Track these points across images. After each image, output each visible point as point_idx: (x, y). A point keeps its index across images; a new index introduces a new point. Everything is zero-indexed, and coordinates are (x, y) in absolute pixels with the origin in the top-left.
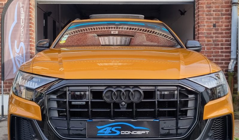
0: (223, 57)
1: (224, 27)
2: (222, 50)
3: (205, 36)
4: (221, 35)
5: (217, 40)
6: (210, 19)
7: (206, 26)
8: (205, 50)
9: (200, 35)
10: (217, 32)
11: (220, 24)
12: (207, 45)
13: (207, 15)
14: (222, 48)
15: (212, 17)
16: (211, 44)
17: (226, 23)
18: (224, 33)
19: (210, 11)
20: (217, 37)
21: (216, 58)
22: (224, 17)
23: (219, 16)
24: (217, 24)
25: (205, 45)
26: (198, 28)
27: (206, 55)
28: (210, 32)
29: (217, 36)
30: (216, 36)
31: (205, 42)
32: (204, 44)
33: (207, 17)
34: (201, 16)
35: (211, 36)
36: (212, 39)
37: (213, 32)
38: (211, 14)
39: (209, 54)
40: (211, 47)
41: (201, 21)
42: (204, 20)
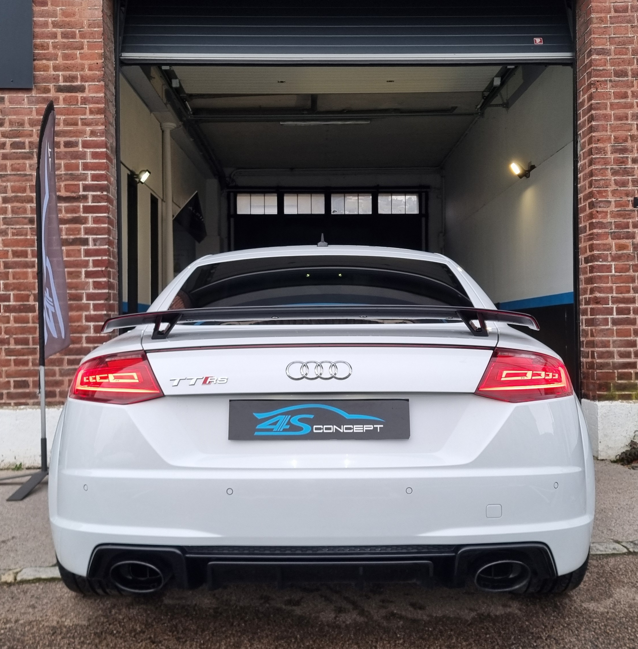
3: (611, 233)
6: (624, 184)
7: (613, 203)
8: (611, 272)
9: (595, 231)
12: (616, 258)
13: (615, 173)
15: (630, 178)
16: (628, 257)
19: (623, 161)
25: (609, 259)
26: (588, 211)
27: (614, 286)
28: (625, 220)
31: (610, 249)
32: (607, 255)
33: (616, 178)
34: (597, 176)
35: (629, 232)
36: (631, 241)
37: (633, 222)
38: (627, 169)
39: (622, 285)
40: (629, 265)
41: (598, 189)
42: (606, 188)
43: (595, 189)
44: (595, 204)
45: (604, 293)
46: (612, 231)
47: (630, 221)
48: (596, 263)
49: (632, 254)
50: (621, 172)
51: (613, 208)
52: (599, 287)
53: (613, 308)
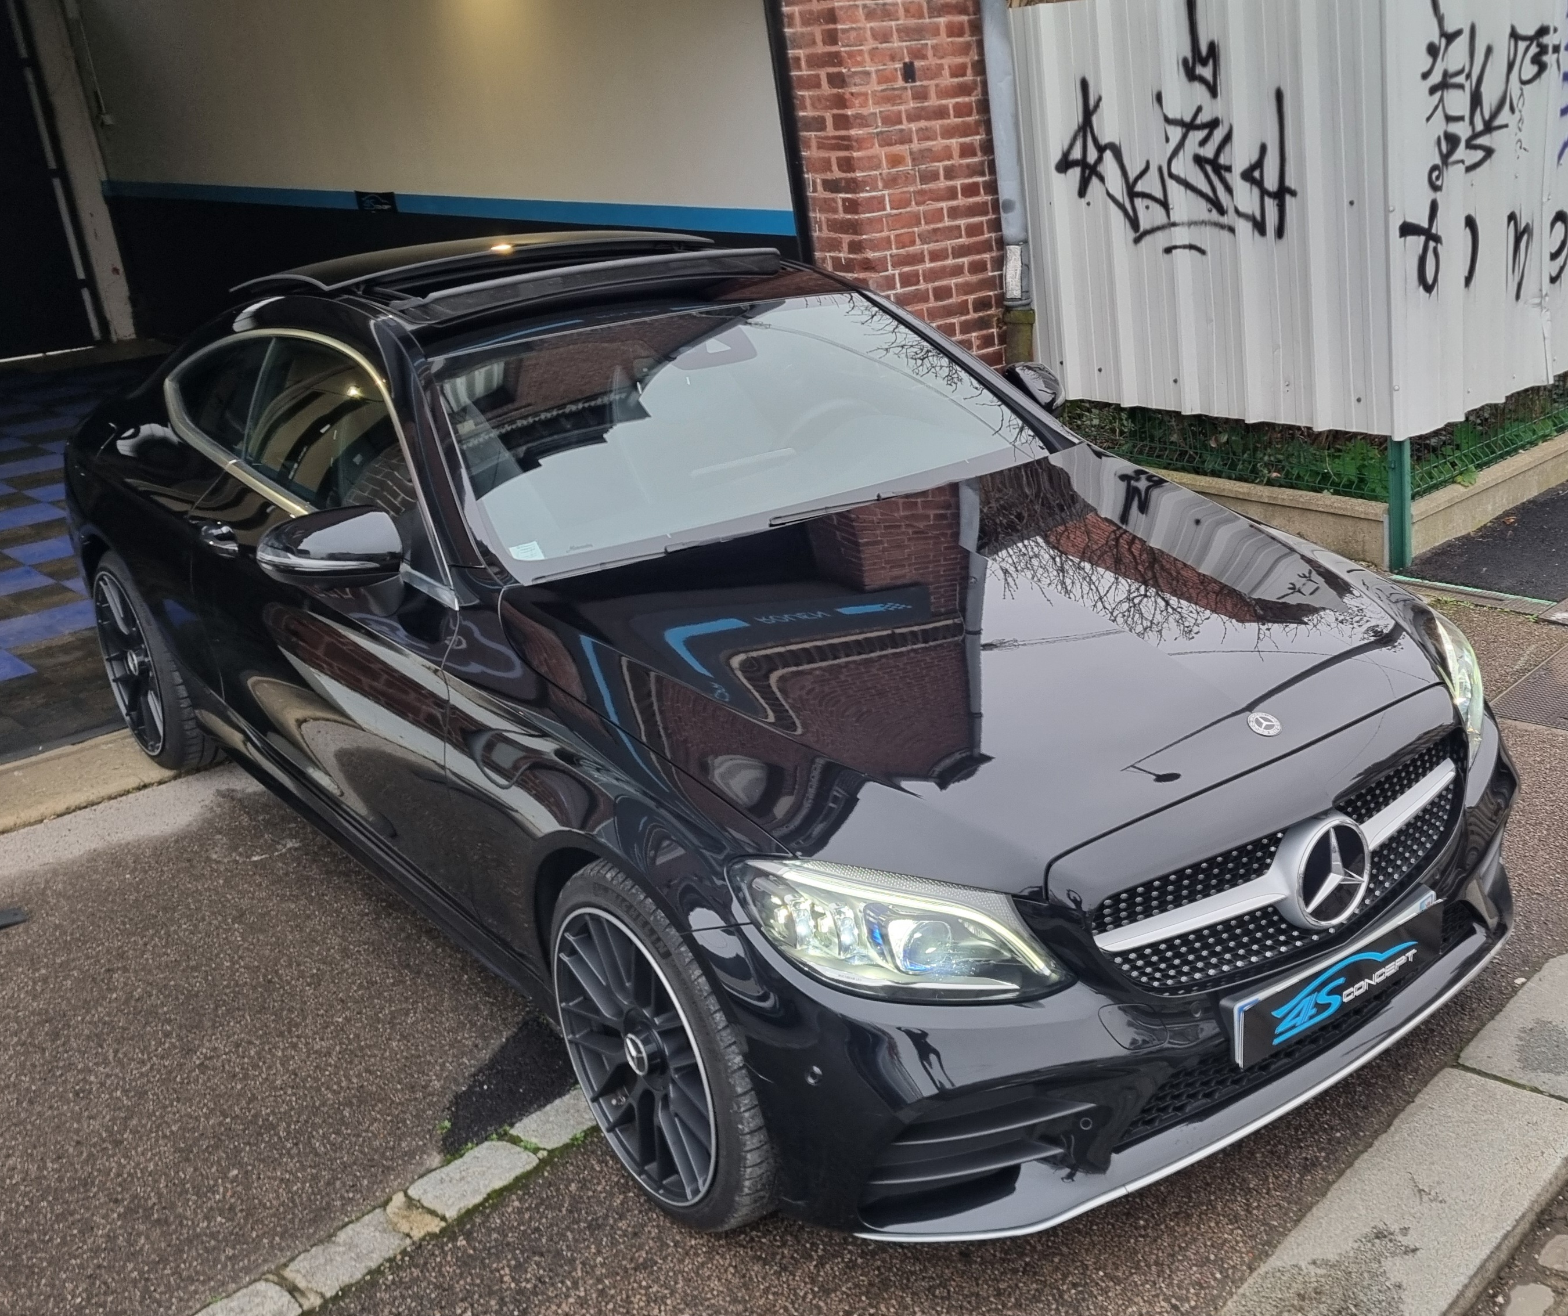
0: (961, 237)
1: (948, 81)
2: (954, 203)
3: (878, 134)
4: (940, 122)
5: (929, 150)
6: (885, 37)
7: (874, 76)
8: (884, 209)
9: (853, 132)
10: (923, 108)
11: (932, 61)
12: (891, 182)
14: (952, 194)
15: (893, 23)
16: (908, 179)
17: (953, 55)
18: (952, 112)
20: (926, 135)
21: (933, 246)
22: (942, 20)
23: (921, 16)
24: (918, 64)
25: (880, 185)
26: (827, 89)
27: (892, 235)
28: (895, 108)
29: (927, 129)
30: (921, 129)
31: (878, 167)
32: (874, 179)
33: (872, 24)
34: (844, 23)
35: (902, 131)
36: (906, 146)
37: (906, 111)
38: (888, 7)
39: (903, 231)
40: (909, 192)
41: (847, 49)
42: (861, 45)
43: (843, 49)
44: (847, 80)
45: (879, 250)
46: (879, 130)
47: (902, 108)
48: (861, 195)
49: (911, 172)
50: (879, 12)
51: (874, 86)
52: (871, 240)
53: (894, 275)
